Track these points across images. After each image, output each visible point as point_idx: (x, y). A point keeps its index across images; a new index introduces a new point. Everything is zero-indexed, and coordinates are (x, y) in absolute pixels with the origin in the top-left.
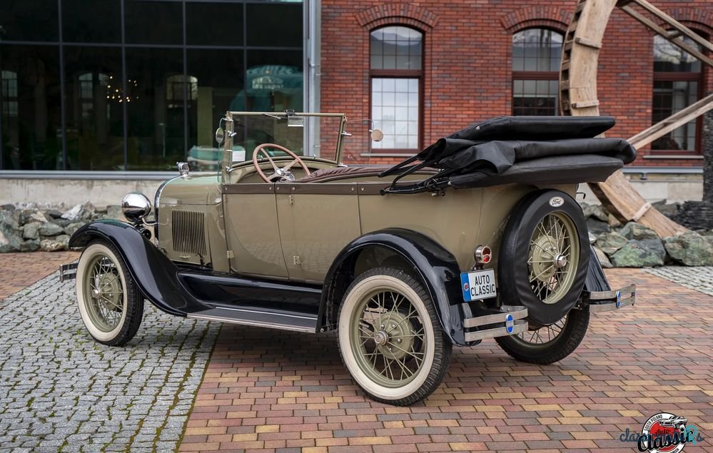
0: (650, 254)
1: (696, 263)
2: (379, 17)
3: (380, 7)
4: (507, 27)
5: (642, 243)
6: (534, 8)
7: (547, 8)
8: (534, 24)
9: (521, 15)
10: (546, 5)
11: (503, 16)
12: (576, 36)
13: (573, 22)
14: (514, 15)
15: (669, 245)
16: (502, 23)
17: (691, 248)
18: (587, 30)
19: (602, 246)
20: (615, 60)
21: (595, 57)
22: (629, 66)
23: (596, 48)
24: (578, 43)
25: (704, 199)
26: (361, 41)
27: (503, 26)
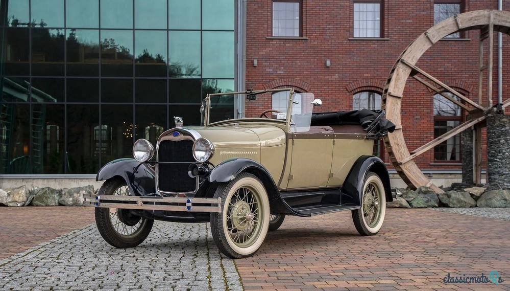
0: (431, 201)
1: (455, 206)
2: (277, 86)
3: (278, 80)
4: (349, 91)
5: (426, 195)
6: (365, 81)
7: (372, 80)
8: (365, 89)
9: (357, 84)
10: (371, 79)
11: (347, 85)
12: (389, 91)
13: (387, 84)
14: (353, 84)
15: (441, 196)
16: (346, 89)
17: (452, 198)
18: (394, 88)
19: (406, 197)
20: (412, 109)
21: (399, 102)
22: (420, 112)
23: (400, 98)
24: (390, 95)
25: (463, 182)
26: (267, 99)
27: (348, 91)
